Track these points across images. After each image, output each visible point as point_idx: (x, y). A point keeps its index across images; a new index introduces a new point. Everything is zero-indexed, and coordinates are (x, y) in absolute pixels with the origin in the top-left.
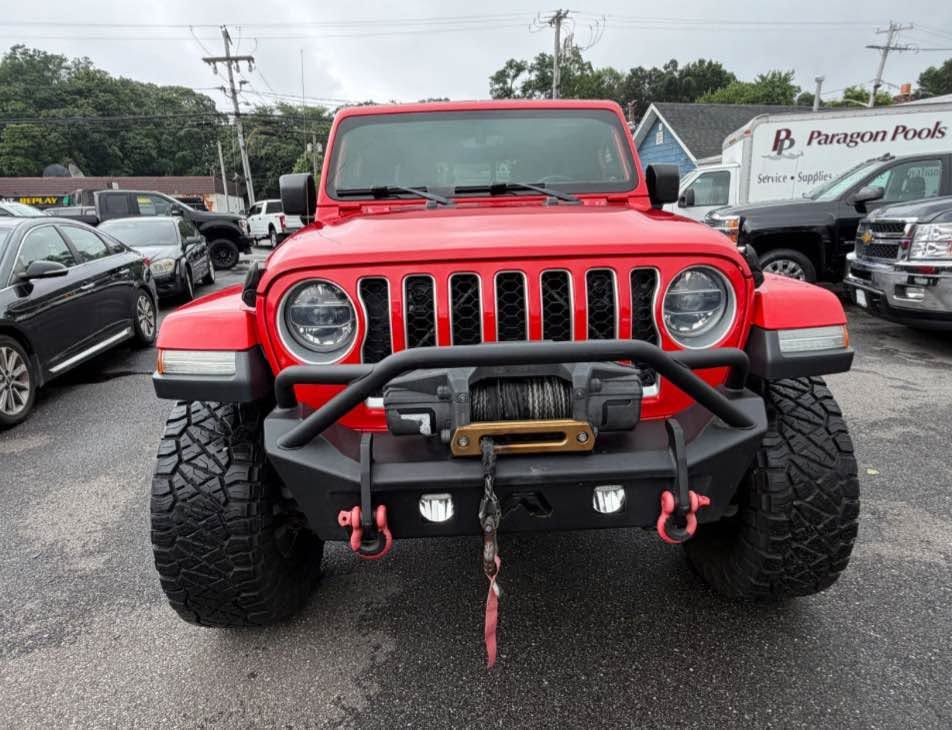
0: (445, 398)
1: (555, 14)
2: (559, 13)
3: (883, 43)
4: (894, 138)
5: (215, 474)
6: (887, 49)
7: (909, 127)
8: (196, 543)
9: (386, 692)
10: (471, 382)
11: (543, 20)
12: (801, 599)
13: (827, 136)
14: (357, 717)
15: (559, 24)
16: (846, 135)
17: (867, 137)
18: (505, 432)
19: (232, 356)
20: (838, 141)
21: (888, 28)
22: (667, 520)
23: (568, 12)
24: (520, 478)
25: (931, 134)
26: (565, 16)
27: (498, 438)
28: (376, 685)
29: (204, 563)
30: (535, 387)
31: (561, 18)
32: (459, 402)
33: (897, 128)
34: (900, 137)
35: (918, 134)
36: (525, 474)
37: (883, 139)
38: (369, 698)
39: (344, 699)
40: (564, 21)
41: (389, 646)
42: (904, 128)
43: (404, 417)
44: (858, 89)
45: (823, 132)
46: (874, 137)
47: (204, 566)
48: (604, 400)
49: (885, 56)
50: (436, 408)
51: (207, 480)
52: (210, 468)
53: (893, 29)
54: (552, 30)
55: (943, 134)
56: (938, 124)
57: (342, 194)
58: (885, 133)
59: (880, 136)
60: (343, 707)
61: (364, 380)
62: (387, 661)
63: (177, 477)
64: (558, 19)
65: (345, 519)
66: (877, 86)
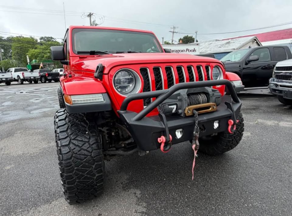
0: (180, 100)
1: (89, 14)
2: (90, 13)
3: (173, 31)
4: (186, 51)
5: (86, 142)
6: (173, 32)
7: (189, 49)
8: (82, 169)
9: (149, 204)
10: (187, 94)
11: (85, 15)
12: (227, 152)
13: (172, 50)
14: (146, 213)
15: (90, 17)
16: (176, 50)
17: (181, 51)
18: (198, 107)
19: (101, 95)
20: (175, 52)
21: (173, 27)
22: (231, 127)
23: (93, 13)
24: (203, 120)
25: (193, 51)
26: (92, 14)
27: (197, 109)
28: (144, 203)
29: (86, 175)
30: (199, 95)
31: (91, 15)
32: (186, 100)
33: (187, 49)
34: (187, 51)
35: (191, 51)
36: (203, 119)
37: (184, 52)
38: (145, 207)
39: (137, 210)
40: (92, 16)
41: (138, 192)
42: (188, 49)
43: (170, 107)
44: (167, 42)
45: (171, 49)
46: (182, 51)
47: (86, 177)
48: (215, 97)
49: (173, 34)
50: (177, 103)
51: (83, 144)
52: (83, 140)
53: (174, 28)
54: (89, 18)
55: (196, 51)
56: (194, 49)
57: (79, 53)
58: (184, 50)
59: (183, 51)
60: (139, 212)
61: (166, 94)
62: (142, 196)
63: (71, 145)
64: (90, 15)
65: (160, 140)
66: (172, 41)
